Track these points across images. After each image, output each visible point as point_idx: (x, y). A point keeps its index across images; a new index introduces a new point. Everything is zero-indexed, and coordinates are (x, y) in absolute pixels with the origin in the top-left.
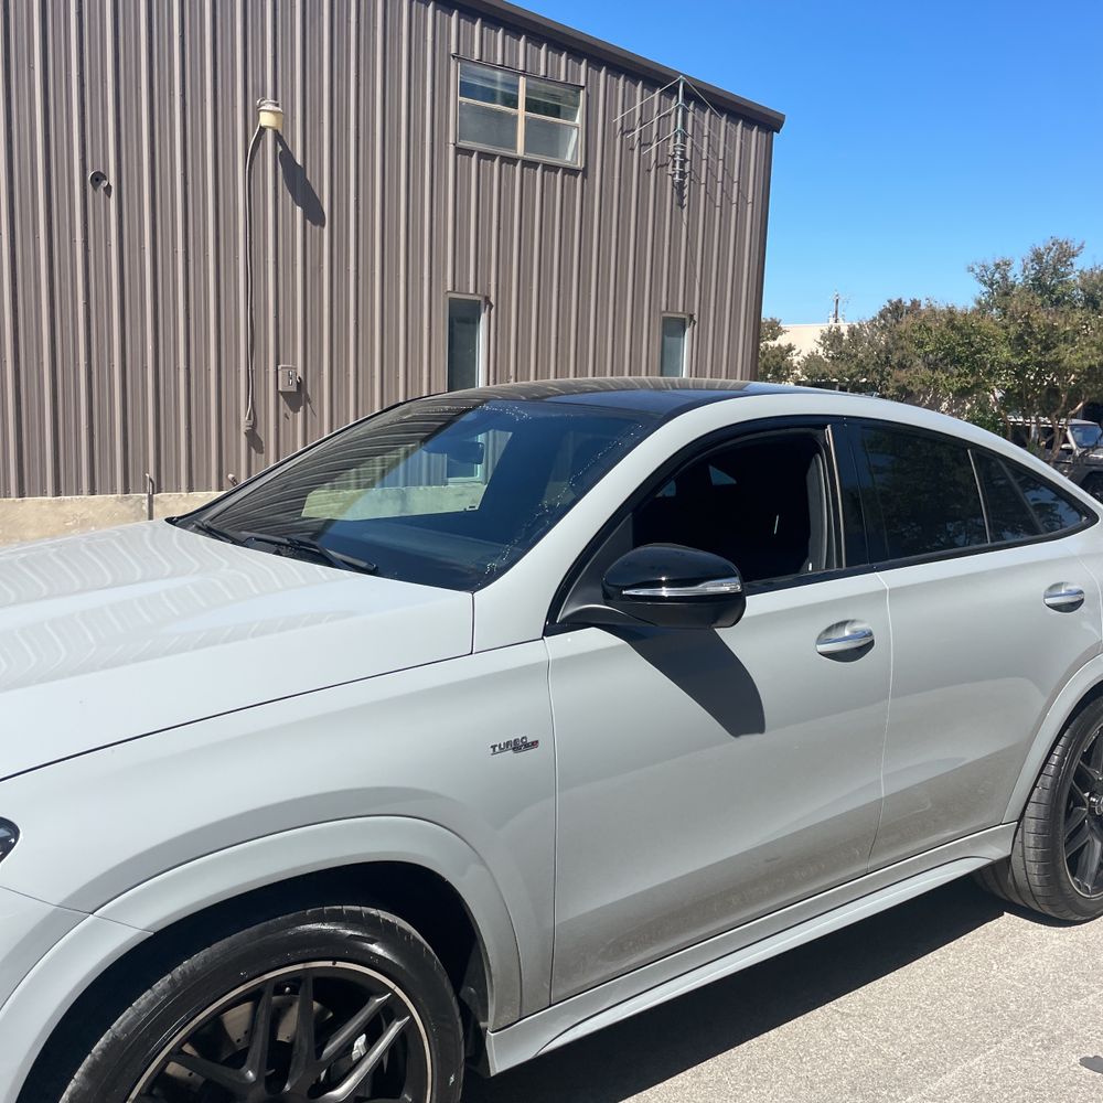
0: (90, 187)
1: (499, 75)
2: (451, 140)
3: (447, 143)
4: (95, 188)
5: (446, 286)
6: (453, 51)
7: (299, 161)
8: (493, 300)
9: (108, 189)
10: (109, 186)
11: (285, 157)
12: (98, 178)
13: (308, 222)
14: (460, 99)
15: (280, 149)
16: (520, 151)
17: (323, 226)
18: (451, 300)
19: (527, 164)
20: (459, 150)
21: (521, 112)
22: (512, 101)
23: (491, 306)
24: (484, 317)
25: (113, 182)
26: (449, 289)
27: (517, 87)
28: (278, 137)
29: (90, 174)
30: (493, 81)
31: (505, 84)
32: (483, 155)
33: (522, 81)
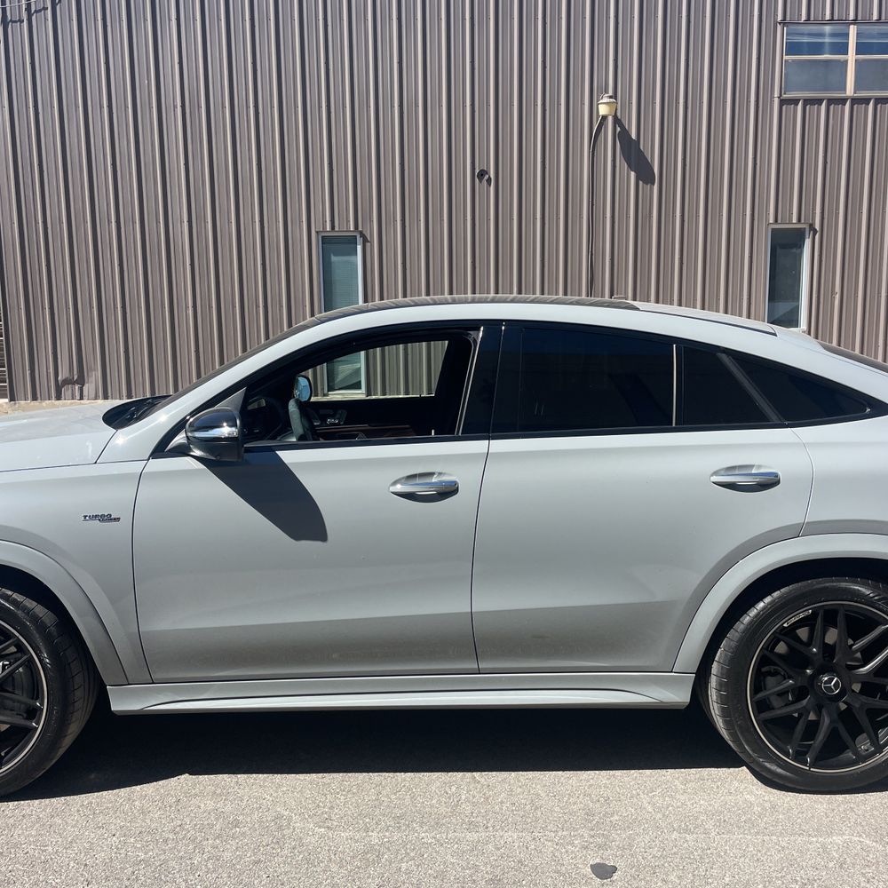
0: (477, 180)
1: (827, 29)
2: (776, 94)
3: (772, 97)
4: (480, 181)
5: (767, 219)
6: (780, 18)
7: (634, 136)
8: (817, 227)
9: (489, 180)
10: (489, 179)
11: (623, 136)
12: (482, 174)
13: (641, 183)
14: (785, 57)
15: (618, 129)
16: (850, 90)
17: (654, 184)
18: (773, 230)
19: (855, 101)
20: (783, 102)
21: (851, 56)
22: (843, 49)
23: (815, 232)
24: (808, 243)
25: (492, 176)
26: (771, 221)
27: (847, 35)
28: (617, 121)
29: (477, 171)
30: (821, 35)
31: (833, 35)
32: (807, 102)
33: (853, 30)
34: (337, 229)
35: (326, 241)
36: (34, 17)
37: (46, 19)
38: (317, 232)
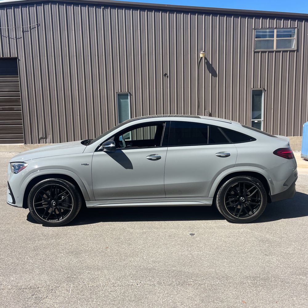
0: (164, 76)
1: (268, 30)
2: (253, 50)
4: (165, 77)
5: (251, 87)
6: (253, 27)
7: (210, 63)
8: (266, 89)
9: (168, 77)
10: (168, 76)
11: (207, 63)
12: (166, 75)
13: (213, 77)
14: (255, 39)
15: (206, 61)
16: (275, 49)
17: (217, 77)
18: (253, 90)
19: (276, 52)
20: (255, 52)
21: (275, 38)
22: (273, 36)
23: (265, 91)
24: (263, 94)
25: (168, 75)
26: (252, 88)
27: (274, 32)
28: (205, 58)
29: (164, 74)
30: (266, 32)
31: (270, 32)
32: (262, 52)
33: (275, 30)
34: (122, 92)
35: (119, 95)
36: (32, 30)
37: (35, 31)
38: (116, 93)
